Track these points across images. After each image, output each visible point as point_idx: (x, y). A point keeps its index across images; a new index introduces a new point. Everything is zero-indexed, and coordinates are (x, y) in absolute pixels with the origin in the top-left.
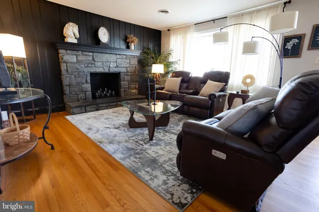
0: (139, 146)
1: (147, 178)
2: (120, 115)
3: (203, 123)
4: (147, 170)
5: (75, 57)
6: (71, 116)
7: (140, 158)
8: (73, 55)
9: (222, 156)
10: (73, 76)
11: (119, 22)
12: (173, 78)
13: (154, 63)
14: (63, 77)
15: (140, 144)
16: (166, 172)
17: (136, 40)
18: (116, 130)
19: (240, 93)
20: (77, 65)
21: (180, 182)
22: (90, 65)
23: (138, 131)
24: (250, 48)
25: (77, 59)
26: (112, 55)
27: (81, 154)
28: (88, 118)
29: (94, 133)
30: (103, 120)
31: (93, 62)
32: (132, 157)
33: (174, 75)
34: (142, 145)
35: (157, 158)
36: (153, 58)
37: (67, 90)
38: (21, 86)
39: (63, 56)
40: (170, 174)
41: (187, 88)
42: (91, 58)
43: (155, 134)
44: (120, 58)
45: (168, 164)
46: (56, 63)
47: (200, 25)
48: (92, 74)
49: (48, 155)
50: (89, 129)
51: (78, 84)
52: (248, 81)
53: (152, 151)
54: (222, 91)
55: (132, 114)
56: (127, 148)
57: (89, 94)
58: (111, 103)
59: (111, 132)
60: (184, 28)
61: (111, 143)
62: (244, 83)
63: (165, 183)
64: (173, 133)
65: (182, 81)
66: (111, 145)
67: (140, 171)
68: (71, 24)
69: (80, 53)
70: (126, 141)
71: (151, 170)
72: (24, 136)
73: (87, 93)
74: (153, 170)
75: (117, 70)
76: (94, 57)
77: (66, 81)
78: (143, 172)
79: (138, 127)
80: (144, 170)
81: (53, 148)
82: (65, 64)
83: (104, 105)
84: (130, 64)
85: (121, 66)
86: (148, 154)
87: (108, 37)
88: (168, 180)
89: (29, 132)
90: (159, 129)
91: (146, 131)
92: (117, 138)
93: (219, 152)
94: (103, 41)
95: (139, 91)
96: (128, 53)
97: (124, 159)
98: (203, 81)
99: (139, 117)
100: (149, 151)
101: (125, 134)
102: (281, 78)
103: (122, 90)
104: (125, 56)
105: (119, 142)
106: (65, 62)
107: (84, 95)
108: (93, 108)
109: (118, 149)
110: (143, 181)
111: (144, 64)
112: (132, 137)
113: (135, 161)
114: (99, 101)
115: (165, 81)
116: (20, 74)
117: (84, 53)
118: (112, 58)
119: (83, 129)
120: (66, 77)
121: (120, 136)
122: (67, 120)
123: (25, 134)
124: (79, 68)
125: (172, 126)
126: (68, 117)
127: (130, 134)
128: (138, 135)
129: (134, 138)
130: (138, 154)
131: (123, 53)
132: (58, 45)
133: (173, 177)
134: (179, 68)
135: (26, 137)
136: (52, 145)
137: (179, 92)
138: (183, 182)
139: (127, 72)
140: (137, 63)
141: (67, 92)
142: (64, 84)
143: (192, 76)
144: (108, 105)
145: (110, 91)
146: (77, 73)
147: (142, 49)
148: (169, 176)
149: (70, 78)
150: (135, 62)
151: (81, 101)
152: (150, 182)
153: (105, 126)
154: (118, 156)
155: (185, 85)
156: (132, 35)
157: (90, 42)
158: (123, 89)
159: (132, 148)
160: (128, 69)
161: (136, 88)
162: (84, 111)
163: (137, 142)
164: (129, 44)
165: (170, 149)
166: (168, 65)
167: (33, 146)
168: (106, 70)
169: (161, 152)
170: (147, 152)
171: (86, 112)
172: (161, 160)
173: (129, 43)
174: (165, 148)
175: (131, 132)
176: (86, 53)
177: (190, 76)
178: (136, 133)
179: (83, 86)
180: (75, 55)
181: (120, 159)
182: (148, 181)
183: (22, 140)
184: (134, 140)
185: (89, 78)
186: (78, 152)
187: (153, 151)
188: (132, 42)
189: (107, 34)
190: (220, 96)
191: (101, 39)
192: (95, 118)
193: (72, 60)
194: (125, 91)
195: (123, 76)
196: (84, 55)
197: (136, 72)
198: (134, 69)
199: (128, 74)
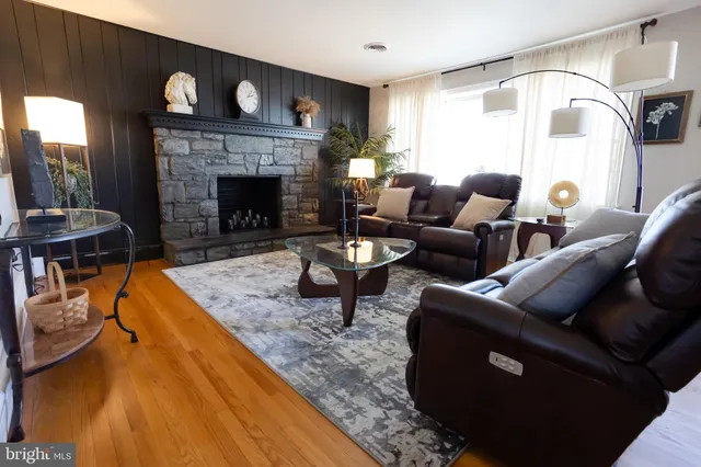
0: (321, 339)
1: (340, 412)
2: (280, 268)
3: (466, 289)
4: (338, 393)
5: (186, 143)
6: (176, 269)
7: (324, 366)
8: (183, 138)
9: (514, 367)
10: (181, 184)
11: (280, 71)
12: (394, 189)
13: (355, 157)
14: (161, 187)
15: (324, 334)
16: (381, 401)
17: (316, 108)
18: (270, 302)
19: (545, 223)
20: (190, 161)
21: (414, 424)
22: (217, 161)
23: (320, 304)
24: (566, 123)
25: (191, 149)
26: (264, 139)
27: (194, 355)
28: (211, 275)
29: (224, 307)
30: (242, 279)
31: (225, 154)
32: (305, 364)
33: (396, 181)
34: (327, 335)
35: (362, 367)
36: (351, 145)
37: (168, 213)
38: (74, 205)
39: (163, 141)
40: (391, 404)
41: (426, 210)
42: (220, 146)
43: (357, 311)
44: (281, 146)
45: (386, 380)
46: (147, 156)
47: (455, 75)
48: (222, 180)
49: (124, 353)
50: (213, 298)
51: (192, 200)
52: (564, 194)
53: (351, 350)
54: (504, 216)
55: (307, 266)
56: (295, 341)
57: (214, 222)
58: (259, 241)
59: (259, 305)
60: (419, 82)
61: (259, 330)
62: (554, 200)
63: (380, 425)
64: (395, 310)
65: (416, 196)
66: (260, 335)
67: (324, 396)
68: (181, 74)
69: (197, 135)
70: (293, 328)
71: (347, 395)
72: (75, 312)
73: (210, 220)
74: (352, 395)
75: (274, 171)
76: (227, 143)
77: (167, 192)
78: (331, 398)
79: (320, 296)
80: (334, 395)
81: (134, 340)
82: (166, 159)
83: (246, 246)
84: (302, 158)
85: (284, 162)
86: (342, 357)
87: (256, 101)
88: (388, 418)
89: (86, 304)
90: (364, 300)
91: (336, 305)
92: (273, 320)
93: (505, 359)
94: (246, 110)
95: (320, 219)
96: (298, 134)
97: (287, 367)
98: (462, 196)
99: (321, 274)
100: (345, 352)
101: (289, 311)
102: (639, 190)
103: (285, 213)
104: (292, 142)
105: (278, 330)
106: (166, 155)
107: (203, 224)
108: (222, 253)
109: (275, 344)
110: (332, 419)
111: (331, 159)
112: (306, 317)
113: (312, 373)
114: (234, 237)
115: (378, 195)
116: (73, 181)
117: (205, 135)
118: (265, 145)
119: (200, 298)
120: (167, 186)
121: (280, 316)
122: (166, 277)
123: (77, 308)
124: (194, 166)
125: (394, 294)
126: (170, 272)
127: (301, 311)
128: (319, 313)
129: (310, 321)
130: (319, 356)
131: (290, 136)
132: (153, 118)
133: (398, 412)
134: (408, 167)
135: (79, 315)
136: (133, 333)
137: (409, 220)
138: (421, 424)
139: (296, 175)
140: (316, 157)
141: (168, 217)
142: (163, 199)
143: (438, 184)
144: (253, 245)
145: (258, 216)
146: (189, 178)
147: (328, 125)
148: (390, 409)
149: (175, 187)
150: (312, 154)
151: (197, 237)
152: (347, 422)
153: (247, 292)
154: (274, 361)
155: (422, 204)
156: (307, 98)
157: (219, 111)
158: (287, 212)
159: (305, 343)
160: (298, 169)
161: (313, 210)
162: (203, 259)
163: (316, 329)
164: (301, 116)
165: (391, 346)
166: (383, 161)
167: (94, 335)
168: (252, 172)
169: (369, 353)
170: (340, 352)
171: (207, 260)
172: (371, 371)
173: (300, 113)
174: (379, 343)
175: (303, 306)
176: (211, 136)
177: (433, 184)
178: (315, 309)
179: (202, 204)
180: (186, 139)
181: (280, 367)
182: (341, 420)
183: (71, 321)
184: (309, 324)
185: (215, 189)
186: (189, 349)
187: (353, 351)
188: (307, 112)
189: (255, 95)
190: (499, 229)
191: (242, 106)
192: (226, 274)
193: (180, 151)
194: (290, 216)
195: (287, 183)
196: (207, 138)
197: (315, 175)
198: (311, 168)
199: (297, 179)
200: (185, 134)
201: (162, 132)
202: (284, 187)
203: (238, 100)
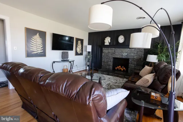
22: (113, 54)
26: (125, 49)
31: (115, 53)
39: (103, 50)
42: (114, 50)
44: (130, 50)
51: (107, 62)
57: (111, 67)
69: (109, 49)
73: (110, 67)
75: (127, 57)
77: (103, 60)
84: (137, 54)
85: (130, 55)
94: (120, 42)
103: (129, 69)
104: (134, 49)
106: (104, 53)
124: (108, 55)
132: (102, 46)
141: (103, 64)
149: (104, 59)
150: (141, 53)
160: (135, 57)
168: (121, 57)
179: (109, 63)
185: (112, 60)
189: (123, 38)
193: (106, 52)
194: (131, 70)
195: (131, 61)
196: (111, 49)
197: (142, 59)
198: (140, 57)
199: (134, 60)
200: (107, 49)
201: (103, 48)
202: (129, 62)
203: (119, 40)
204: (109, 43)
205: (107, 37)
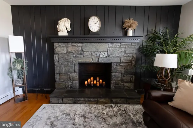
5: (65, 49)
8: (64, 46)
10: (62, 66)
14: (55, 67)
17: (135, 24)
20: (66, 56)
22: (78, 56)
25: (67, 51)
26: (102, 44)
31: (82, 52)
36: (161, 44)
37: (57, 77)
39: (56, 48)
42: (80, 48)
44: (112, 47)
48: (81, 64)
51: (67, 73)
57: (77, 83)
58: (91, 98)
69: (70, 44)
73: (74, 82)
75: (108, 60)
76: (83, 47)
77: (57, 70)
83: (83, 99)
84: (125, 53)
85: (113, 56)
87: (99, 26)
94: (93, 31)
95: (135, 86)
96: (123, 40)
103: (112, 82)
106: (57, 54)
108: (70, 100)
114: (87, 91)
118: (103, 47)
124: (68, 58)
131: (117, 41)
139: (120, 62)
140: (135, 52)
141: (57, 79)
145: (101, 80)
146: (66, 63)
149: (60, 67)
150: (132, 50)
151: (68, 89)
156: (131, 19)
158: (114, 82)
160: (122, 59)
161: (130, 81)
162: (62, 102)
168: (95, 60)
173: (126, 28)
176: (75, 44)
179: (71, 75)
185: (77, 69)
188: (130, 27)
189: (99, 23)
191: (91, 29)
193: (62, 52)
194: (116, 83)
195: (115, 66)
196: (74, 46)
197: (133, 62)
198: (131, 58)
199: (121, 64)
200: (65, 44)
201: (55, 44)
202: (113, 68)
203: (90, 26)
204: (67, 31)
205: (63, 19)
